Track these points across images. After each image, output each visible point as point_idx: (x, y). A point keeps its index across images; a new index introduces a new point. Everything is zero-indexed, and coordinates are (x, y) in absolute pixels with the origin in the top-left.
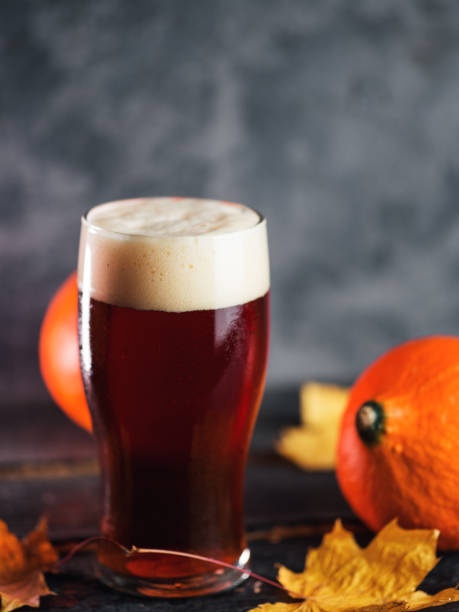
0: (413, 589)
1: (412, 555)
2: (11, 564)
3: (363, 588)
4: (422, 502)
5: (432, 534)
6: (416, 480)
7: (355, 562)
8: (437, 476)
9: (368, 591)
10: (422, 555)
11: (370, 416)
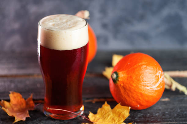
0: (122, 122)
1: (123, 113)
2: (22, 106)
3: (110, 120)
4: (128, 99)
5: (129, 108)
6: (126, 93)
7: (109, 113)
8: (131, 93)
9: (111, 121)
10: (126, 113)
11: (115, 76)
